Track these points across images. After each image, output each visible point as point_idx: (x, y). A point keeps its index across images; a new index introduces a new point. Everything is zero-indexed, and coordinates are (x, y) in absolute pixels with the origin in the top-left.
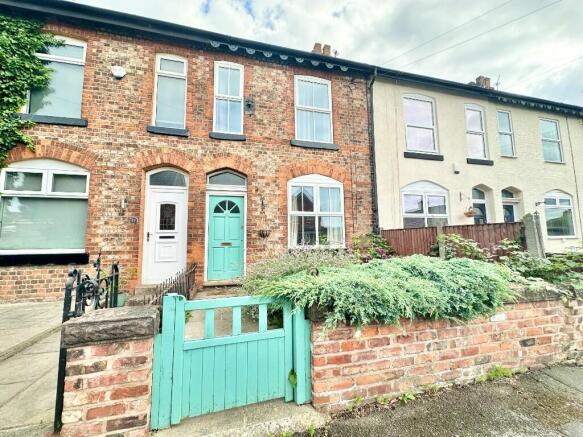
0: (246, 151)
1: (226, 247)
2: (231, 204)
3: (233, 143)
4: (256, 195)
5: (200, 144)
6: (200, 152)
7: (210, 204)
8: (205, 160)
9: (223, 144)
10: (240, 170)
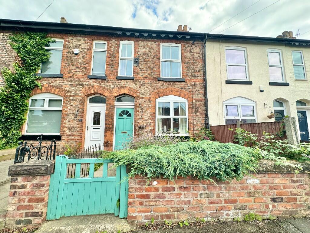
0: (134, 85)
1: (124, 134)
2: (127, 112)
3: (128, 81)
4: (139, 107)
5: (112, 82)
6: (112, 86)
7: (116, 112)
8: (114, 90)
9: (123, 82)
10: (131, 94)
